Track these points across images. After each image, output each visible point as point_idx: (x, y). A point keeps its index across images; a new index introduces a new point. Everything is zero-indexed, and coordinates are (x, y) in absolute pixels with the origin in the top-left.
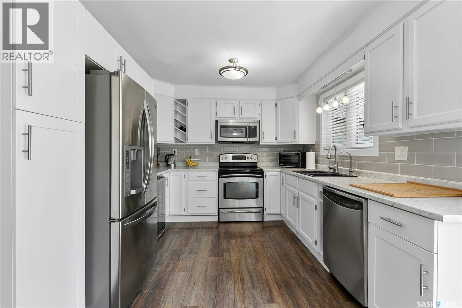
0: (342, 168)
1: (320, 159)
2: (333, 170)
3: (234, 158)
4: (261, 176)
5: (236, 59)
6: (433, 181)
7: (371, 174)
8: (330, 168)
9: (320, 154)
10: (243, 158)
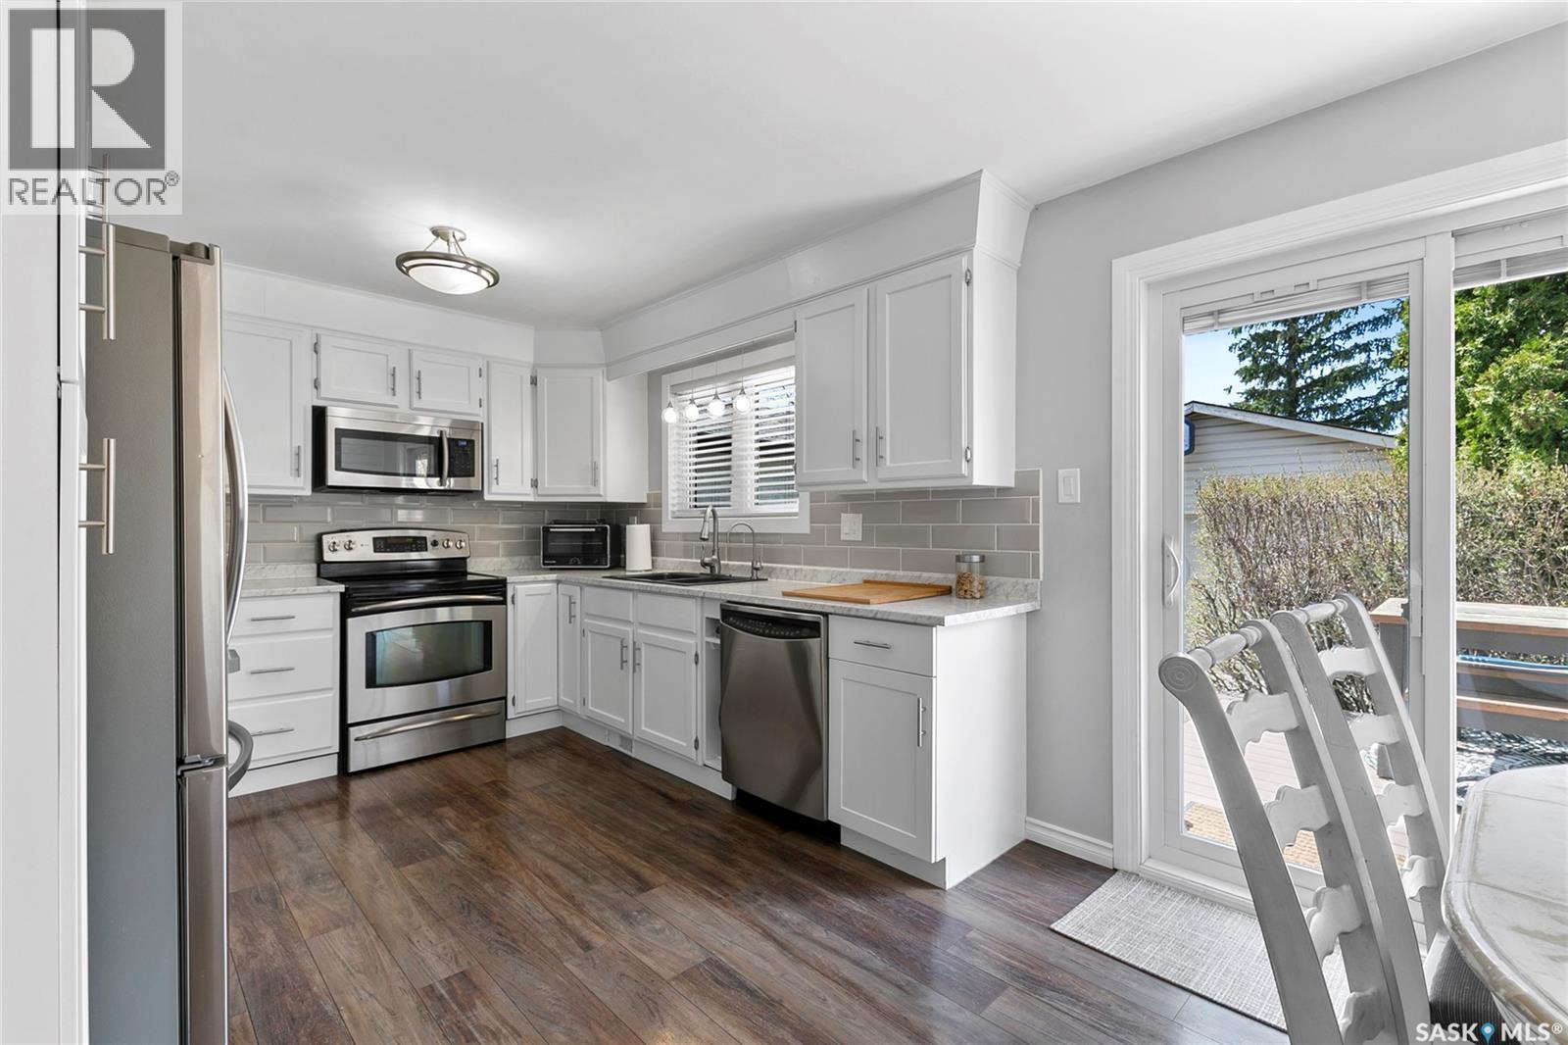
0: (726, 562)
1: (663, 543)
2: (708, 568)
3: (381, 544)
4: (501, 599)
5: (460, 231)
6: (902, 575)
7: (796, 571)
8: (704, 565)
9: (664, 530)
10: (418, 544)
